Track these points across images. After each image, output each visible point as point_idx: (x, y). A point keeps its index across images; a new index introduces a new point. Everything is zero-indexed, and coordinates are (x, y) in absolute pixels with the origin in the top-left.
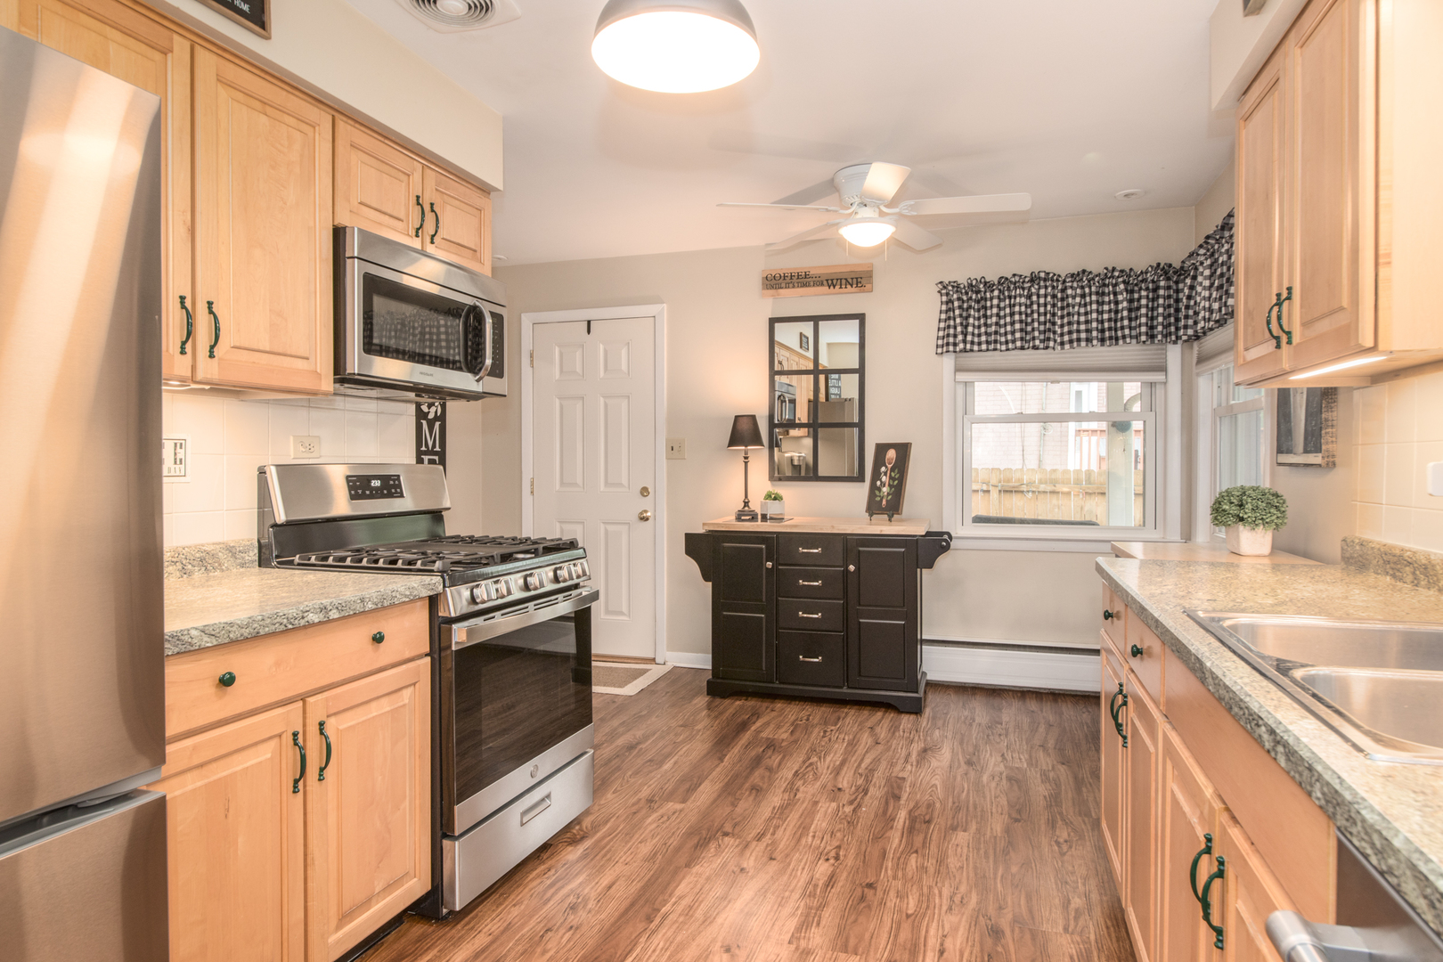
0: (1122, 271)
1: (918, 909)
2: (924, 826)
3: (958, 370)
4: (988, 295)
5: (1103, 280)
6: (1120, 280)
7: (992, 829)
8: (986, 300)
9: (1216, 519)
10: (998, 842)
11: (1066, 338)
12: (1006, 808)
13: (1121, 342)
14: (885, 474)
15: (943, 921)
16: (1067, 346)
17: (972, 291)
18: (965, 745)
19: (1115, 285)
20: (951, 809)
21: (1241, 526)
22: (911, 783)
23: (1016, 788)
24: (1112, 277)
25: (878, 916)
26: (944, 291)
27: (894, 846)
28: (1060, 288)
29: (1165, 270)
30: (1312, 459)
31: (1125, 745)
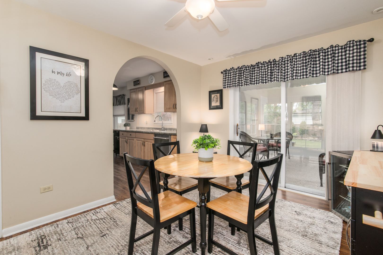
9: (124, 126)
21: (127, 126)
30: (132, 120)
31: (127, 143)
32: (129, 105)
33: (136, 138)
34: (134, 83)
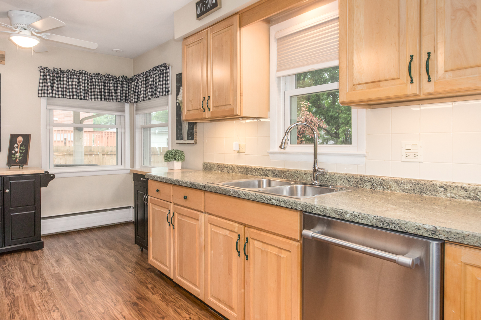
0: (112, 76)
1: (105, 310)
2: (82, 285)
3: (48, 104)
4: (62, 76)
5: (105, 78)
6: (111, 79)
7: (107, 277)
8: (61, 77)
9: (166, 159)
10: (112, 279)
11: (93, 97)
12: (105, 269)
13: (111, 101)
14: (17, 147)
15: (116, 309)
16: (93, 100)
17: (55, 73)
18: (71, 254)
19: (109, 80)
20: (87, 276)
21: (175, 161)
22: (63, 273)
23: (102, 262)
24: (108, 77)
25: (93, 318)
26: (42, 71)
27: (77, 295)
28: (90, 78)
29: (125, 78)
30: (190, 141)
31: (174, 228)
32: (181, 94)
33: (207, 215)
34: (197, 8)
